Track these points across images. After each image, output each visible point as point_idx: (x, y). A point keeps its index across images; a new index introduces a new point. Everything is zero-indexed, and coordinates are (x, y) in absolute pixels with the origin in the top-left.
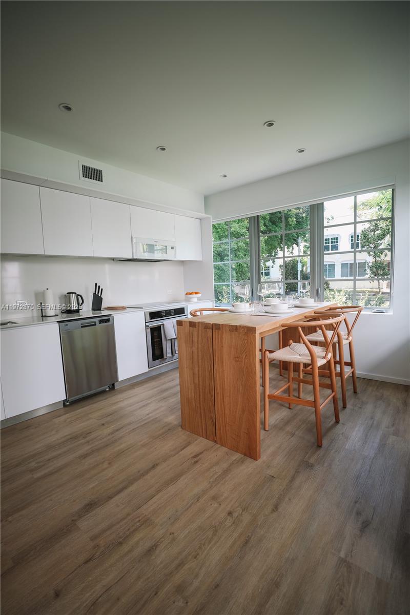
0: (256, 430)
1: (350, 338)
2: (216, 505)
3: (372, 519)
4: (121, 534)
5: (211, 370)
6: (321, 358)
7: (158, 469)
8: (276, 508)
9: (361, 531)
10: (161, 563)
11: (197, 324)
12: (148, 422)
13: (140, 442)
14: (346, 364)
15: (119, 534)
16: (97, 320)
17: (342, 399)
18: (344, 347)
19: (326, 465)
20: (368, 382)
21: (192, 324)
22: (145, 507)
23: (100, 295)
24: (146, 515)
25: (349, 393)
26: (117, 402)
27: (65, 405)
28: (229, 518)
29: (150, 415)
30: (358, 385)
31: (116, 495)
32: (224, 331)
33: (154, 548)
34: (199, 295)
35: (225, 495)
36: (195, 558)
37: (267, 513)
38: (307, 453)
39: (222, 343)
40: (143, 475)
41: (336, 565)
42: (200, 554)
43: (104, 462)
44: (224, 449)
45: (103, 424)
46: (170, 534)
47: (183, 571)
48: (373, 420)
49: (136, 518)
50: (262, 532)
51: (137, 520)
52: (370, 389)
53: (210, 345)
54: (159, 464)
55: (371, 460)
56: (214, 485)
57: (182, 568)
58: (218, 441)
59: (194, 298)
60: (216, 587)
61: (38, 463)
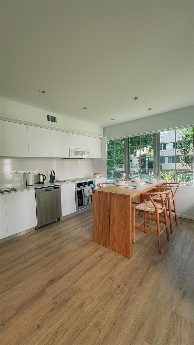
0: (129, 244)
1: (174, 198)
2: (112, 282)
3: (188, 291)
4: (67, 296)
5: (108, 214)
6: (160, 209)
7: (83, 262)
8: (140, 284)
9: (182, 297)
10: (87, 311)
11: (102, 192)
12: (77, 238)
13: (74, 248)
14: (172, 211)
15: (66, 296)
16: (53, 188)
17: (170, 228)
18: (171, 203)
19: (164, 262)
20: (183, 219)
21: (99, 192)
22: (78, 282)
23: (54, 175)
24: (78, 287)
25: (174, 225)
26: (61, 228)
27: (36, 229)
28: (118, 288)
29: (78, 234)
30: (178, 221)
31: (64, 276)
32: (115, 196)
33: (83, 303)
34: (100, 175)
35: (116, 277)
36: (103, 309)
37: (136, 287)
38: (154, 256)
39: (113, 202)
40: (76, 266)
41: (171, 315)
42: (105, 307)
43: (57, 258)
44: (114, 253)
45: (55, 239)
46: (91, 297)
47: (98, 316)
48: (186, 240)
49: (74, 288)
50: (134, 297)
51: (75, 289)
52: (184, 223)
53: (108, 203)
54: (83, 260)
55: (186, 261)
56: (110, 271)
57: (97, 314)
58: (111, 249)
59: (98, 176)
60: (114, 324)
61: (25, 259)
